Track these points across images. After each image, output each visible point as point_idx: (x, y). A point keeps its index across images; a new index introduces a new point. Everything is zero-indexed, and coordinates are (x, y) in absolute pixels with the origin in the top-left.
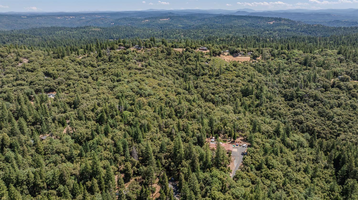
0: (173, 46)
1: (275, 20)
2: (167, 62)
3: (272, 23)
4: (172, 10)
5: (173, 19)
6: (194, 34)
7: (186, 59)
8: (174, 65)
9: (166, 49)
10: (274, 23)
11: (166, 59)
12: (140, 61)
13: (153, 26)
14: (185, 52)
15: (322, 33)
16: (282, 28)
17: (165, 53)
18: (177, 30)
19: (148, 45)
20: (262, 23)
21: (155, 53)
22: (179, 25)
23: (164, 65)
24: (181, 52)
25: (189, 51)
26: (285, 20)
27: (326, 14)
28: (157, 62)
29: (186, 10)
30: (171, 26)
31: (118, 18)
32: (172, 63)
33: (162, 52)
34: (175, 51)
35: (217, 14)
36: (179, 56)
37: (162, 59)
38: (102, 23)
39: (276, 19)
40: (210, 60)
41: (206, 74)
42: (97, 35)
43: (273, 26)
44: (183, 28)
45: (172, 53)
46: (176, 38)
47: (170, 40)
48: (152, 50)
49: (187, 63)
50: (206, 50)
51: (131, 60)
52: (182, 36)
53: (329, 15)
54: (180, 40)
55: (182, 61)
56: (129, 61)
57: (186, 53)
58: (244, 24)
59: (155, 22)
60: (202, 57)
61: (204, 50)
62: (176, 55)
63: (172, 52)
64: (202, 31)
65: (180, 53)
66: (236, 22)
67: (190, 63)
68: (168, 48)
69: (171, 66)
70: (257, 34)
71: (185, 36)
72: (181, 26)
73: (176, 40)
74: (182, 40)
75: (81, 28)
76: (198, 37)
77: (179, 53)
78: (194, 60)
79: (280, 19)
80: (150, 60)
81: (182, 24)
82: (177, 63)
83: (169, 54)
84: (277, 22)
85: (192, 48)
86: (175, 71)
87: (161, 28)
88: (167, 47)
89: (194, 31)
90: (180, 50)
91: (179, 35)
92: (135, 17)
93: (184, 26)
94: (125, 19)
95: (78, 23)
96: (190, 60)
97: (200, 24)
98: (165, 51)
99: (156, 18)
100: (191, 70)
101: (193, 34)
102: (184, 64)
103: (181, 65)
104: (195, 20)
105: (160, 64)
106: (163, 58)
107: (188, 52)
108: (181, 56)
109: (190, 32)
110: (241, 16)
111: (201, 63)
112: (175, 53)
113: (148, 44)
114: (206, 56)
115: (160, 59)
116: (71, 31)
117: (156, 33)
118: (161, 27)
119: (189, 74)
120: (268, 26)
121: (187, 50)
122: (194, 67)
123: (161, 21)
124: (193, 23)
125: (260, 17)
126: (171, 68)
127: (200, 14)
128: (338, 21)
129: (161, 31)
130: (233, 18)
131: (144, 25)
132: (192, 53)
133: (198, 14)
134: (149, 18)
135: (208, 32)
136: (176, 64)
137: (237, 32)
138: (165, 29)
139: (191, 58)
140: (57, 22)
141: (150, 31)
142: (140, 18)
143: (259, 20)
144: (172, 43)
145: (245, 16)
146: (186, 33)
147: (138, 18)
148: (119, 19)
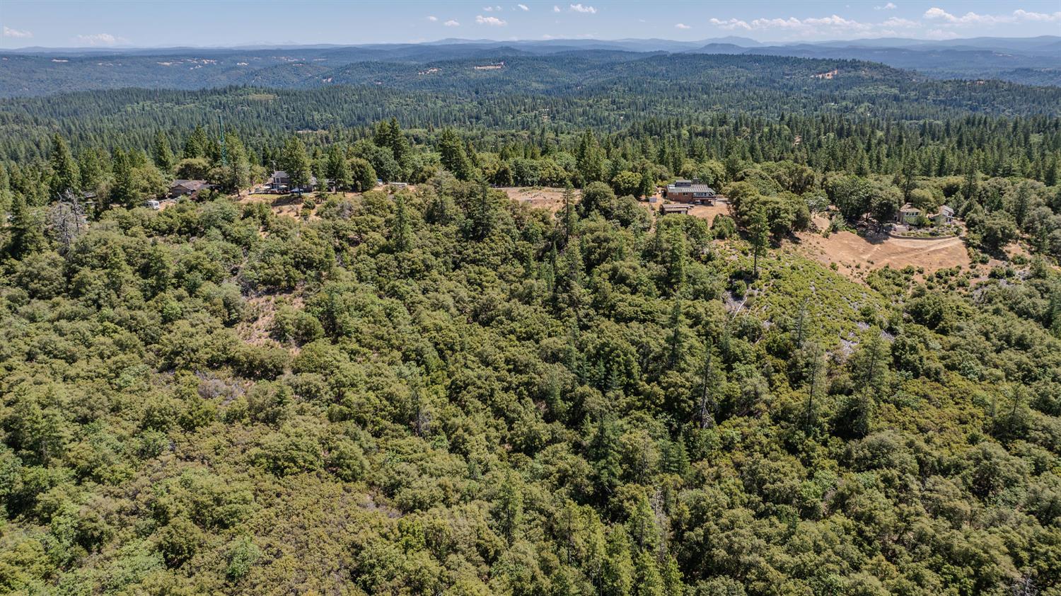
0: (505, 171)
1: (838, 68)
2: (463, 293)
3: (829, 76)
4: (514, 42)
5: (513, 67)
6: (584, 113)
7: (590, 267)
8: (508, 314)
9: (458, 196)
10: (836, 78)
11: (457, 266)
12: (273, 286)
13: (453, 85)
14: (583, 216)
15: (1017, 107)
16: (871, 90)
17: (453, 228)
18: (527, 97)
19: (350, 174)
20: (798, 79)
21: (388, 222)
22: (534, 85)
23: (441, 317)
24: (553, 217)
25: (607, 214)
26: (872, 67)
27: (979, 52)
28: (394, 293)
29: (556, 41)
30: (509, 87)
31: (347, 62)
32: (496, 294)
33: (434, 216)
34: (513, 207)
35: (648, 51)
36: (542, 245)
37: (428, 268)
38: (296, 80)
39: (841, 65)
40: (750, 277)
41: (746, 406)
42: (258, 116)
43: (837, 84)
44: (548, 92)
45: (500, 226)
46: (525, 126)
47: (503, 132)
48: (371, 207)
49: (596, 305)
50: (705, 203)
51: (208, 287)
52: (546, 119)
53: (986, 53)
54: (538, 132)
55: (562, 283)
56: (192, 290)
57: (585, 223)
58: (743, 79)
59: (459, 75)
60: (695, 255)
61: (691, 199)
62: (526, 236)
63: (500, 217)
64: (614, 102)
65: (545, 220)
66: (714, 72)
67: (622, 307)
68: (472, 194)
69: (485, 324)
70: (802, 111)
71: (553, 118)
72: (542, 87)
73: (525, 134)
74: (546, 135)
75: (215, 92)
76: (599, 121)
77: (539, 226)
78: (644, 275)
79: (855, 65)
80: (346, 277)
81: (542, 82)
82: (527, 299)
83: (477, 231)
84: (846, 74)
85: (619, 192)
86: (517, 367)
87: (477, 93)
88: (464, 187)
89: (585, 102)
90: (549, 201)
91: (533, 114)
92: (398, 62)
93: (549, 87)
94: (366, 65)
95: (223, 78)
96: (618, 279)
97: (600, 80)
98: (451, 205)
99: (461, 63)
100: (636, 369)
101: (581, 110)
102: (574, 303)
103: (556, 311)
104: (584, 70)
105: (411, 308)
106: (432, 260)
107: (602, 221)
108: (557, 242)
109: (571, 104)
110: (727, 56)
111: (700, 306)
112: (519, 222)
113: (347, 163)
114: (716, 247)
115: (412, 274)
116: (178, 103)
117: (457, 107)
118: (477, 89)
119: (623, 401)
120: (821, 86)
121: (590, 202)
122: (656, 340)
123: (477, 72)
124: (576, 78)
125: (787, 59)
126: (485, 338)
127: (598, 51)
128: (1028, 70)
129: (475, 103)
130: (703, 63)
131: (423, 83)
132: (625, 223)
133: (591, 51)
134: (440, 64)
135: (635, 103)
136: (519, 308)
137: (731, 106)
138: (490, 96)
139: (624, 266)
140: (159, 77)
141: (440, 103)
142: (414, 63)
143: (786, 69)
144: (504, 156)
145: (738, 56)
146: (560, 108)
147: (407, 63)
148: (347, 68)
